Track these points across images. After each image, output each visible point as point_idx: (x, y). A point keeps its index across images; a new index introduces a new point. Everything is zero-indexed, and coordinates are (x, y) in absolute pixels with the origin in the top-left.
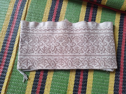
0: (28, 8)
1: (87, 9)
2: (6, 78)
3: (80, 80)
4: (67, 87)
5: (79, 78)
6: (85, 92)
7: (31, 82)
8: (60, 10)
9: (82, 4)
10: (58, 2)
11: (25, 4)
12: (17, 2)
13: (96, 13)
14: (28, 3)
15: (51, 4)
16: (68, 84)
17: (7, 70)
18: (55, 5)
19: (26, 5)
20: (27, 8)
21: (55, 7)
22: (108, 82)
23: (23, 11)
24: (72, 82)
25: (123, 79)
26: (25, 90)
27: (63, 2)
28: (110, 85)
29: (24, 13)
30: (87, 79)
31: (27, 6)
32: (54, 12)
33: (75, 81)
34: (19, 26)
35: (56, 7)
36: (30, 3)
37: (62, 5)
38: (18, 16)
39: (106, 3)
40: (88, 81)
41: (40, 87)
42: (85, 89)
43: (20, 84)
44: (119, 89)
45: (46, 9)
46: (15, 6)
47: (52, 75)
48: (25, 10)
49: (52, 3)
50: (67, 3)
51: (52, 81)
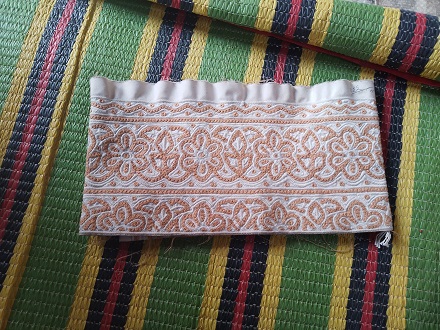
0: (83, 56)
1: (266, 58)
2: (7, 277)
3: (238, 283)
4: (199, 305)
5: (238, 276)
6: (255, 322)
7: (88, 290)
8: (184, 61)
9: (251, 43)
10: (176, 37)
11: (72, 41)
12: (47, 36)
13: (295, 72)
14: (82, 41)
15: (155, 42)
16: (201, 294)
17: (12, 250)
18: (169, 45)
19: (75, 47)
20: (78, 57)
21: (166, 53)
22: (329, 291)
23: (65, 63)
24: (216, 288)
25: (377, 280)
26: (67, 313)
27: (194, 37)
28: (335, 300)
29: (69, 70)
30: (261, 278)
31: (80, 48)
32: (162, 69)
33: (224, 287)
34: (52, 112)
35: (172, 51)
36: (88, 40)
37: (188, 45)
38: (51, 80)
39: (325, 41)
40: (266, 287)
41: (114, 304)
42: (257, 311)
43: (52, 294)
44: (361, 313)
45: (139, 59)
46: (43, 48)
47: (154, 267)
48: (71, 62)
49: (158, 38)
50: (206, 39)
51: (152, 286)
